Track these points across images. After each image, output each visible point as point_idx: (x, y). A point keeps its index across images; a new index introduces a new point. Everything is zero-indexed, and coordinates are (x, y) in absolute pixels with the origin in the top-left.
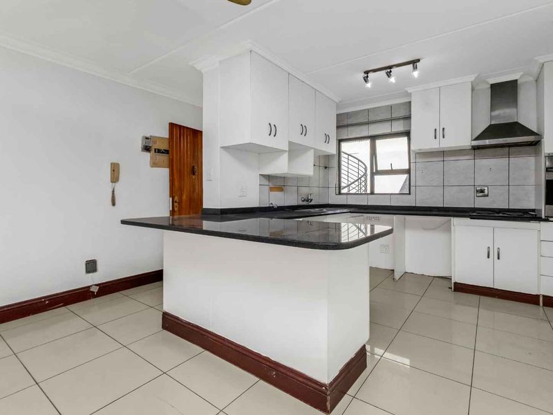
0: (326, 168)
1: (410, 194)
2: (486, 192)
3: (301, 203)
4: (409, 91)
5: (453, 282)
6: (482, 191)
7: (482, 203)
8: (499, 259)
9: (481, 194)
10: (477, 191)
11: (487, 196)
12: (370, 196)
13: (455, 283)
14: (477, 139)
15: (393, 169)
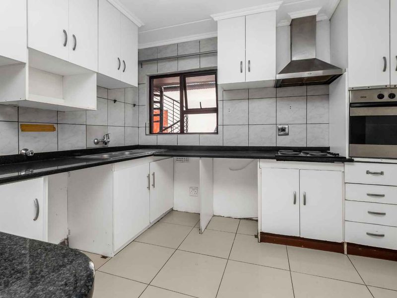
0: (134, 105)
1: (217, 133)
2: (287, 130)
3: (94, 146)
4: (215, 19)
5: (259, 232)
6: (283, 130)
7: (283, 142)
8: (305, 204)
9: (282, 133)
10: (279, 130)
11: (287, 134)
12: (180, 136)
13: (262, 233)
14: (282, 72)
15: (202, 107)
